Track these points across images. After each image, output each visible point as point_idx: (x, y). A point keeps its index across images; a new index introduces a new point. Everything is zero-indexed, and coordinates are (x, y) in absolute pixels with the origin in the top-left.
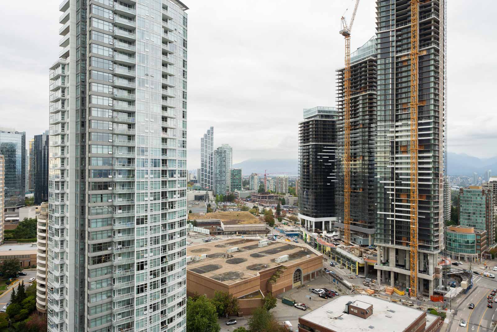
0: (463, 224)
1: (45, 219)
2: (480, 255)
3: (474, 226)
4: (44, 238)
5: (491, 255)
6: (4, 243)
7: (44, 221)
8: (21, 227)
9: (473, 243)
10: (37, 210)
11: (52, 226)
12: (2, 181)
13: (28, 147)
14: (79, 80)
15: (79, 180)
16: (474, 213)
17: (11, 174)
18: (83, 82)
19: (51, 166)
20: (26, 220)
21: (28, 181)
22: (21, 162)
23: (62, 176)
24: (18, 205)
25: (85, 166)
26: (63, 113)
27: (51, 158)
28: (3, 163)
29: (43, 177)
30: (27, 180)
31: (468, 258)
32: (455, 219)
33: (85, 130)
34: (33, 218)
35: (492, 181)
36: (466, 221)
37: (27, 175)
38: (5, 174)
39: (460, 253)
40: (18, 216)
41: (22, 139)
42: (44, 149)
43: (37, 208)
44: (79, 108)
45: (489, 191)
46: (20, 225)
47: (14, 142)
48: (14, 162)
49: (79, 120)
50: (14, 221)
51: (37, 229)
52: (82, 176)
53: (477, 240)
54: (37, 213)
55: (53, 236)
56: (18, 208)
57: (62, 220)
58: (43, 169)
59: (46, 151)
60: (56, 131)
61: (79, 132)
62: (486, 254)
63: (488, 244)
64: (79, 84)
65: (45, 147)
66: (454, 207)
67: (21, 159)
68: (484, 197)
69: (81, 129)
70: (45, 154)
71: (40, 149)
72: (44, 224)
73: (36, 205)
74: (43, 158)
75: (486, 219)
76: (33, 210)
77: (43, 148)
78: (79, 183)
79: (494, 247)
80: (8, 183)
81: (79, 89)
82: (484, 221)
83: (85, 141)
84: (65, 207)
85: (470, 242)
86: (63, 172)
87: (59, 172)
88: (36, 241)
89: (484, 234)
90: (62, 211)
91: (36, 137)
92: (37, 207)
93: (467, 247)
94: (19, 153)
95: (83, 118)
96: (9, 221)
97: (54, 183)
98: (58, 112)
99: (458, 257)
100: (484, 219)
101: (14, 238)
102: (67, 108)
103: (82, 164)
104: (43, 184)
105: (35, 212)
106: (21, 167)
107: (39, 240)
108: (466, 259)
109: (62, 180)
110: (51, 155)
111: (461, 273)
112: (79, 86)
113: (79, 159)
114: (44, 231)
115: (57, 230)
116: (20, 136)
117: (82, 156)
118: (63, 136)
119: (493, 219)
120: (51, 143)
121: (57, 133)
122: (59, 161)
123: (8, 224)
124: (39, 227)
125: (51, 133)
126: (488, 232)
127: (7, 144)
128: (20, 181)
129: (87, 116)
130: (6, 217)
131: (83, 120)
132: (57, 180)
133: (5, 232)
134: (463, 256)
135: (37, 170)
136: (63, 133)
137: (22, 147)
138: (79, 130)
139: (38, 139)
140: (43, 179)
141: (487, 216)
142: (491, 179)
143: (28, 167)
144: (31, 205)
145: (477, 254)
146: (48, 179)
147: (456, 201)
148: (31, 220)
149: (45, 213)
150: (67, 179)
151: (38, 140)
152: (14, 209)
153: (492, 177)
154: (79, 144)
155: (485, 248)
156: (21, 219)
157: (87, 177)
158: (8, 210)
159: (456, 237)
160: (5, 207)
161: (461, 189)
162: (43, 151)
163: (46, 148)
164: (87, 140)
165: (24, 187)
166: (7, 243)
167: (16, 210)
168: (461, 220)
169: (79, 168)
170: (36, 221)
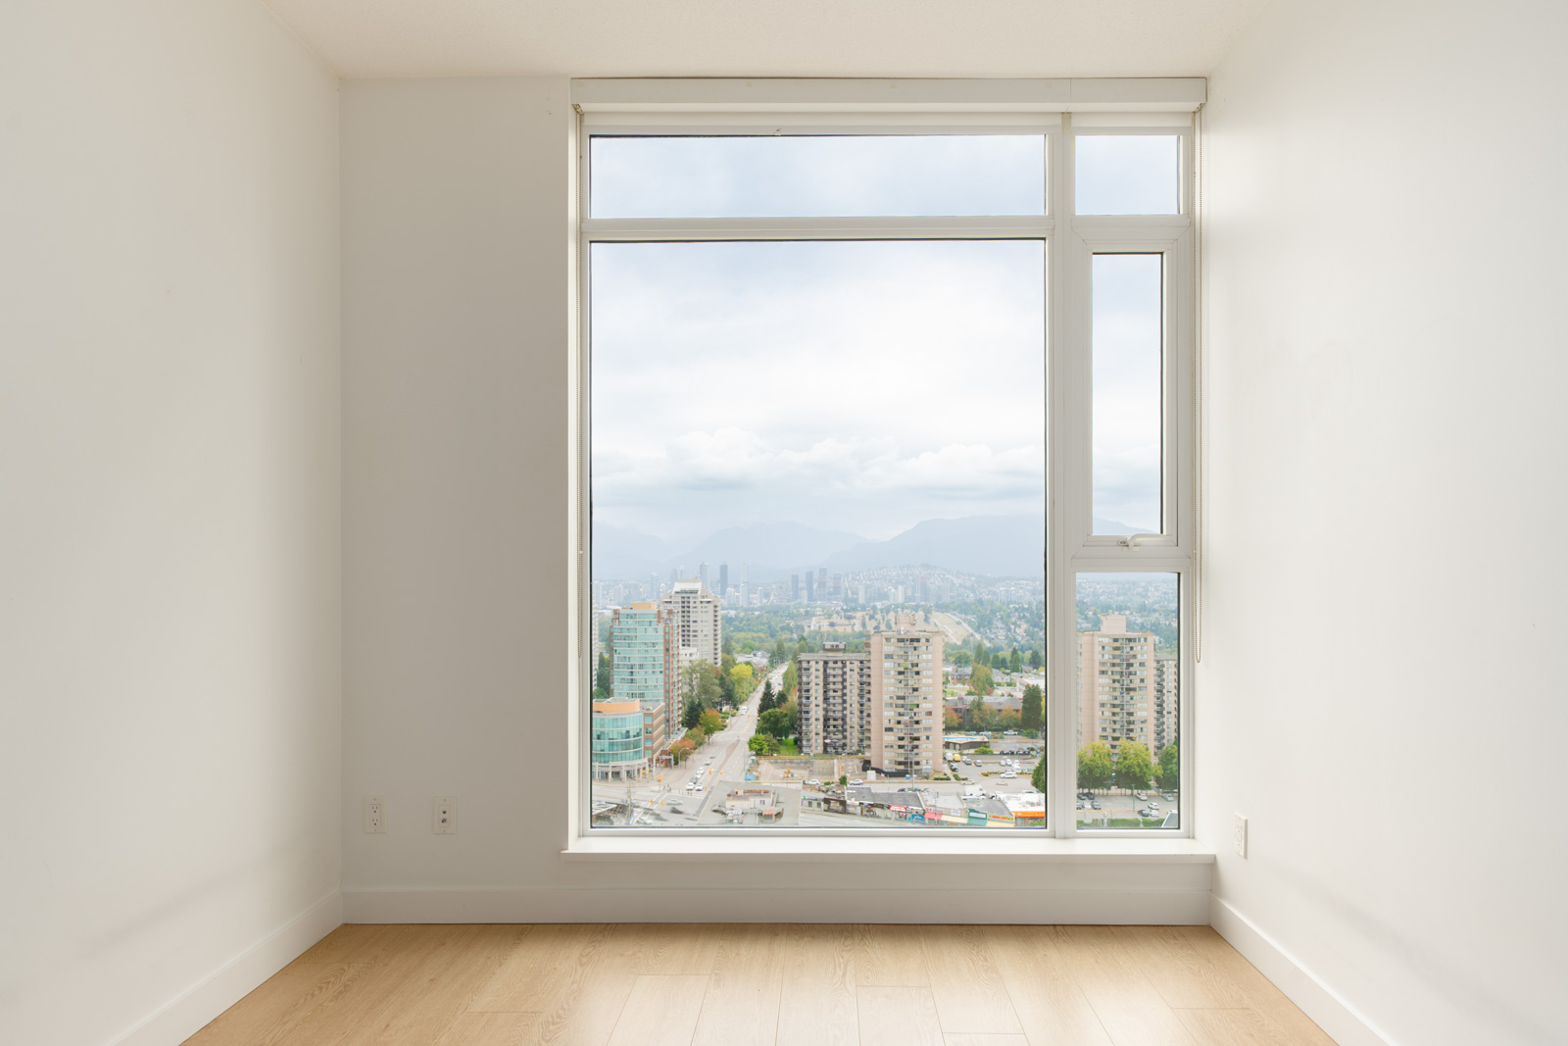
0: (620, 694)
2: (650, 760)
3: (642, 695)
5: (672, 757)
9: (638, 735)
16: (641, 666)
31: (628, 772)
32: (603, 686)
35: (679, 590)
36: (626, 688)
39: (612, 764)
45: (670, 612)
53: (646, 727)
62: (664, 757)
63: (668, 734)
66: (606, 656)
68: (661, 626)
75: (665, 675)
79: (679, 738)
82: (661, 683)
85: (631, 734)
89: (659, 713)
93: (626, 746)
99: (607, 774)
100: (662, 676)
108: (624, 775)
111: (611, 810)
119: (678, 674)
126: (668, 705)
134: (617, 770)
141: (666, 669)
142: (678, 587)
145: (646, 760)
147: (609, 640)
153: (680, 581)
155: (662, 744)
159: (602, 726)
161: (616, 612)
168: (617, 685)
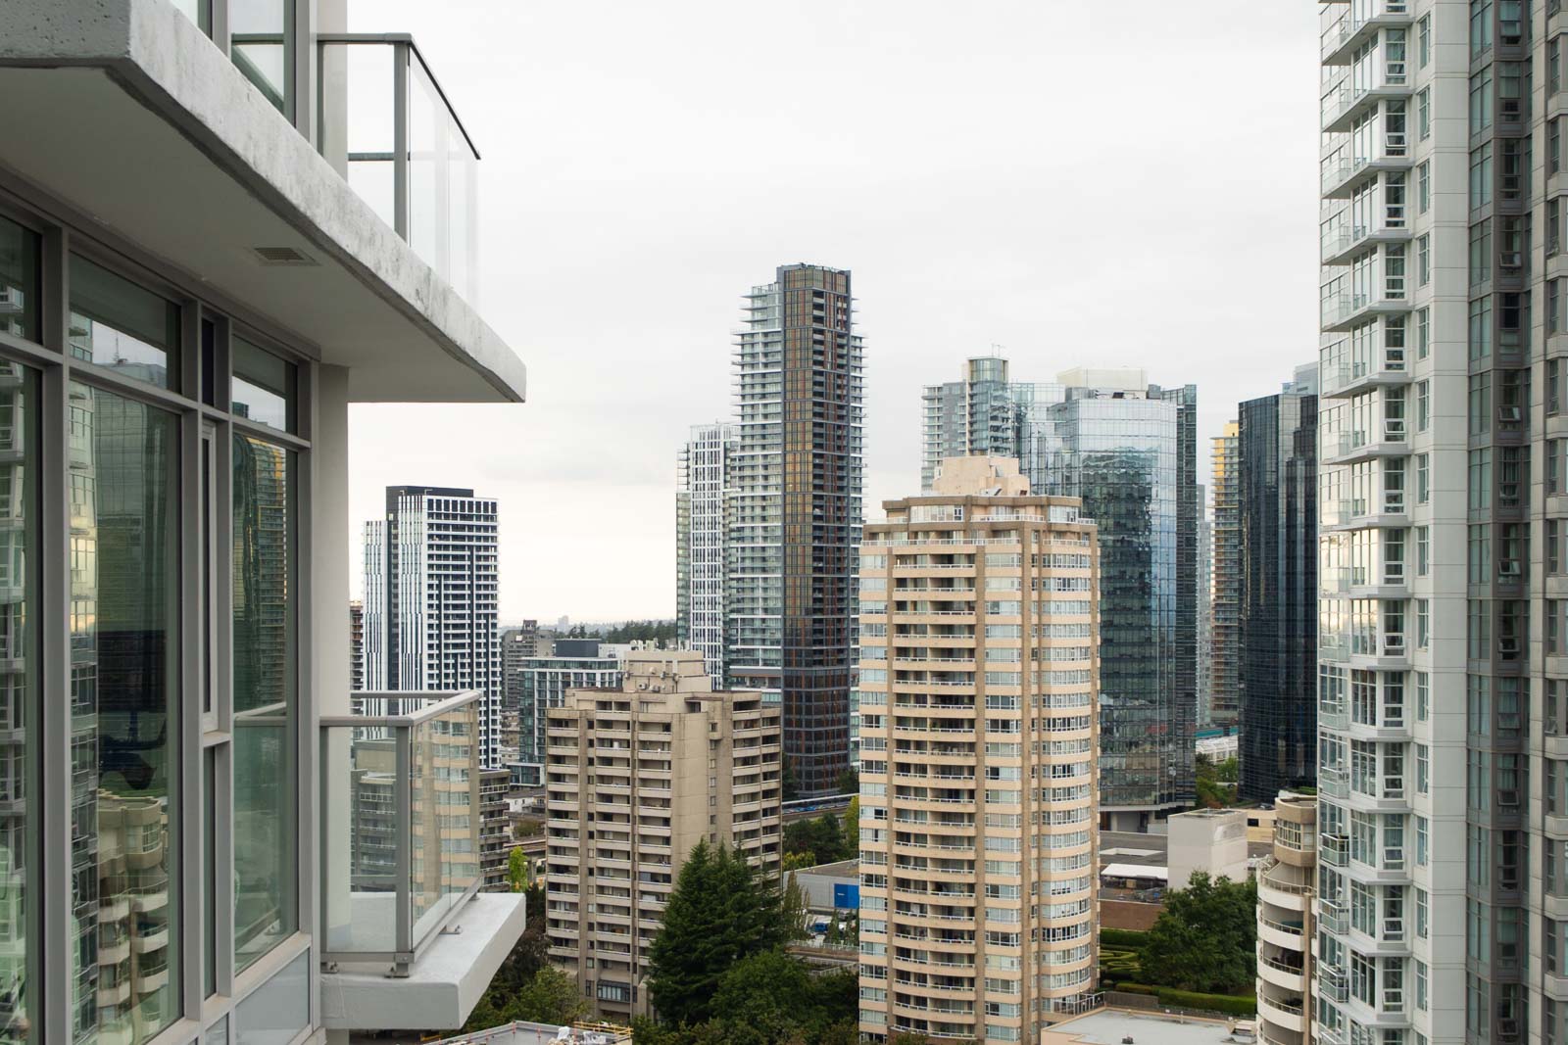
1: (1295, 891)
4: (1292, 1002)
6: (1100, 1001)
7: (1293, 902)
8: (1177, 920)
10: (1255, 835)
11: (1339, 938)
12: (1087, 664)
13: (1208, 471)
14: (1490, 38)
15: (1486, 668)
17: (1130, 626)
18: (1513, 40)
19: (1328, 576)
20: (1200, 883)
21: (1209, 662)
22: (1173, 559)
23: (1393, 641)
24: (1162, 799)
25: (1525, 575)
26: (1396, 251)
27: (1329, 529)
28: (1092, 566)
29: (1282, 641)
30: (1204, 661)
33: (1525, 346)
34: (1238, 876)
37: (1205, 629)
38: (1106, 625)
40: (1160, 860)
41: (1180, 425)
42: (1291, 480)
43: (1253, 823)
44: (1488, 211)
46: (1172, 910)
47: (1142, 445)
48: (1142, 558)
49: (1488, 287)
50: (1143, 883)
51: (1259, 946)
52: (1508, 643)
54: (1255, 850)
55: (1344, 998)
56: (1162, 815)
57: (1394, 909)
58: (1282, 596)
59: (1300, 489)
60: (1358, 368)
61: (1488, 364)
64: (1489, 57)
65: (1291, 464)
67: (1173, 541)
69: (1498, 344)
70: (1291, 510)
71: (1270, 478)
72: (1293, 922)
73: (1246, 806)
74: (1282, 531)
76: (1232, 831)
77: (1283, 470)
78: (1488, 686)
80: (1117, 674)
81: (1489, 91)
83: (1526, 419)
84: (1410, 832)
86: (1394, 610)
87: (1376, 616)
88: (1251, 1012)
90: (1390, 854)
91: (1246, 409)
92: (1253, 814)
94: (1163, 506)
95: (1511, 271)
96: (1119, 882)
97: (1348, 679)
98: (1363, 252)
101: (1146, 979)
102: (1417, 222)
103: (1506, 567)
104: (1282, 687)
105: (1241, 843)
106: (1173, 586)
107: (1267, 1012)
109: (1393, 663)
110: (1328, 514)
112: (1490, 75)
113: (1489, 533)
114: (1292, 961)
115: (1363, 964)
116: (1169, 411)
117: (1509, 514)
118: (1395, 396)
120: (1328, 442)
121: (1362, 381)
122: (1371, 548)
123: (1119, 897)
124: (1268, 934)
125: (1330, 382)
127: (1107, 458)
128: (1171, 666)
129: (1538, 255)
130: (1107, 860)
131: (1510, 285)
132: (1365, 662)
133: (1107, 940)
135: (1255, 604)
136: (1394, 376)
137: (1180, 469)
138: (1489, 349)
139: (1257, 416)
140: (1282, 656)
143: (1208, 588)
144: (1222, 801)
146: (1311, 653)
148: (1226, 889)
149: (1296, 855)
150: (1422, 658)
151: (1256, 431)
152: (1143, 818)
154: (1488, 439)
156: (1176, 877)
157: (1536, 649)
158: (1114, 823)
160: (1103, 802)
162: (1282, 491)
163: (1300, 470)
164: (1537, 412)
165: (1191, 695)
166: (1114, 1003)
167: (1154, 828)
169: (1487, 593)
170: (1251, 895)
